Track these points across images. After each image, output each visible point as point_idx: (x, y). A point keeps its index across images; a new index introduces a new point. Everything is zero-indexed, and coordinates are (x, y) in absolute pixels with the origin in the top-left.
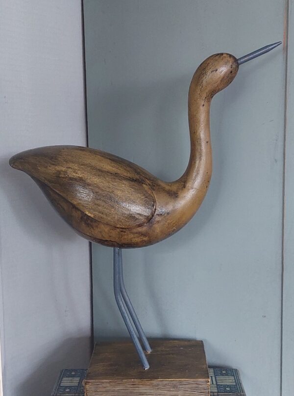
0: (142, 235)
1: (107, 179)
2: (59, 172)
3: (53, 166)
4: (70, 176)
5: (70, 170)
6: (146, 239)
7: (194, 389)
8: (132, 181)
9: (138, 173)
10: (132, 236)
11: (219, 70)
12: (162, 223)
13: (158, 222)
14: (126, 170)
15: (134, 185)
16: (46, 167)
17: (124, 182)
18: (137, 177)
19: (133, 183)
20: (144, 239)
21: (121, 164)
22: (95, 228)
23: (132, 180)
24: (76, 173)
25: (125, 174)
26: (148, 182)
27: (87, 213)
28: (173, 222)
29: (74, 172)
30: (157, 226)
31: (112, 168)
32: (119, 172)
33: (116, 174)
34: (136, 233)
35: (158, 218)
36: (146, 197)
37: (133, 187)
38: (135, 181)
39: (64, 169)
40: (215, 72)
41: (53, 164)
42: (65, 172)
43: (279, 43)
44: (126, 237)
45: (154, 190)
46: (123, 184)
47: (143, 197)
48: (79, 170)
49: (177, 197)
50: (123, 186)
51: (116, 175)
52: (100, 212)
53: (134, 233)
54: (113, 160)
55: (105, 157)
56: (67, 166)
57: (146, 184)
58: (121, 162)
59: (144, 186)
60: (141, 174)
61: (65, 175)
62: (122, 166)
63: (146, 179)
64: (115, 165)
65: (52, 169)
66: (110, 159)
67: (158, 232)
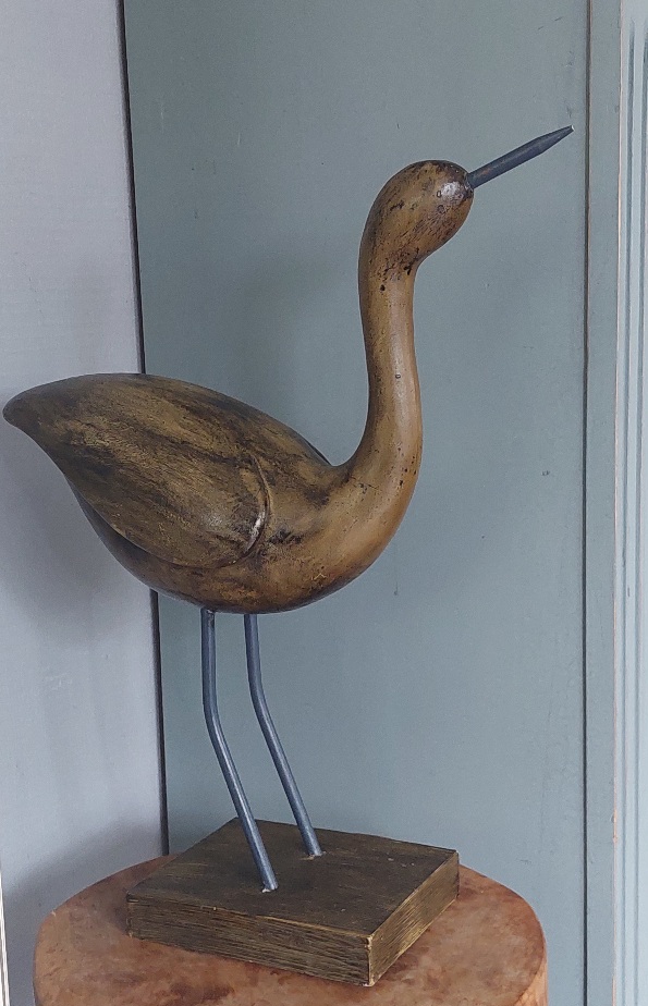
0: (241, 584)
1: (160, 453)
2: (72, 434)
3: (64, 421)
4: (90, 444)
5: (92, 430)
6: (252, 595)
7: (336, 954)
8: (216, 461)
9: (246, 444)
10: (219, 585)
11: (407, 204)
12: (284, 562)
13: (275, 558)
14: (213, 434)
15: (216, 471)
16: (52, 423)
17: (196, 462)
18: (236, 451)
19: (217, 466)
20: (249, 594)
21: (210, 420)
23: (216, 458)
24: (101, 438)
25: (206, 444)
26: (265, 463)
28: (314, 561)
29: (97, 435)
30: (272, 566)
31: (180, 428)
32: (193, 438)
33: (183, 442)
34: (226, 580)
35: (273, 550)
37: (215, 474)
38: (225, 460)
39: (80, 428)
40: (398, 208)
41: (65, 417)
42: (82, 434)
43: (567, 131)
44: (207, 586)
45: (273, 483)
46: (192, 466)
47: (233, 499)
48: (107, 431)
49: (324, 503)
50: (191, 470)
51: (181, 447)
53: (222, 581)
54: (195, 412)
55: (180, 403)
56: (88, 422)
57: (253, 471)
58: (214, 415)
59: (244, 473)
60: (253, 445)
61: (79, 440)
62: (211, 425)
63: (261, 459)
64: (192, 423)
65: (61, 427)
66: (187, 408)
67: (276, 580)
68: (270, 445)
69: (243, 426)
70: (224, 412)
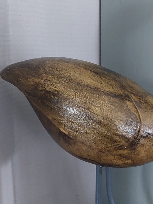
0: (124, 157)
1: (85, 94)
2: (37, 84)
3: (33, 78)
4: (48, 89)
5: (48, 82)
6: (129, 162)
8: (113, 97)
9: (124, 88)
10: (112, 158)
12: (147, 147)
13: (143, 145)
14: (108, 84)
15: (114, 102)
16: (27, 79)
17: (104, 98)
18: (121, 92)
19: (114, 99)
20: (127, 162)
21: (105, 77)
22: (72, 145)
23: (113, 95)
24: (54, 86)
25: (107, 89)
26: (135, 98)
27: (62, 129)
29: (52, 85)
31: (92, 81)
32: (100, 86)
33: (96, 88)
34: (117, 155)
35: (142, 141)
36: (128, 117)
37: (113, 104)
38: (118, 96)
39: (42, 81)
41: (33, 76)
42: (44, 84)
44: (105, 158)
45: (140, 107)
46: (103, 100)
47: (125, 116)
48: (57, 83)
50: (102, 102)
51: (95, 90)
52: (74, 130)
53: (114, 155)
54: (97, 73)
55: (88, 69)
56: (46, 78)
57: (131, 101)
58: (106, 74)
59: (128, 103)
60: (127, 88)
61: (42, 87)
62: (106, 79)
63: (132, 95)
64: (97, 78)
65: (32, 81)
66: (93, 72)
67: (142, 155)
68: (133, 88)
69: (119, 79)
70: (109, 73)
